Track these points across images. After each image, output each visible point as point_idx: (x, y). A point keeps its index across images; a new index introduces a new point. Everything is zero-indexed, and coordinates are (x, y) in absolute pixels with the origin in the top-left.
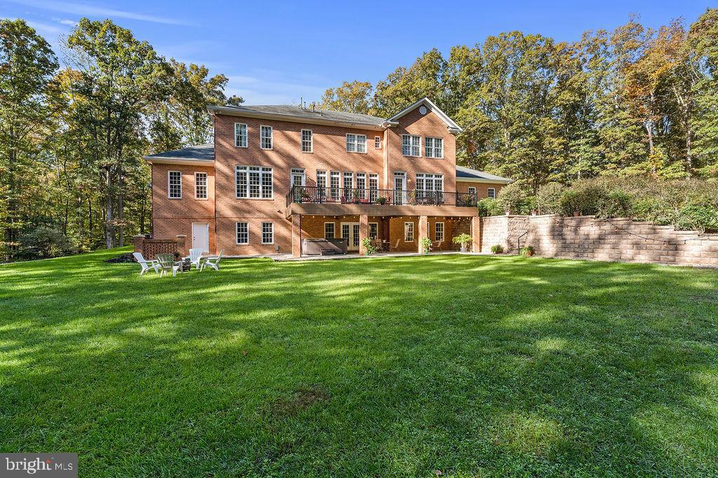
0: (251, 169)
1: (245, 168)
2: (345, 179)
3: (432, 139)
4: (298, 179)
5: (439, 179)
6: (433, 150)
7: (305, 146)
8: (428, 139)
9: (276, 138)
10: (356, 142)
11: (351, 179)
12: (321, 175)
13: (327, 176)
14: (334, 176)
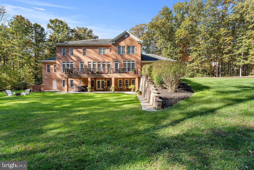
0: (67, 63)
1: (65, 63)
2: (98, 64)
3: (130, 47)
4: (82, 65)
5: (134, 62)
6: (131, 51)
7: (84, 54)
8: (129, 47)
9: (75, 52)
10: (102, 50)
11: (100, 64)
12: (89, 63)
13: (92, 64)
14: (94, 63)
